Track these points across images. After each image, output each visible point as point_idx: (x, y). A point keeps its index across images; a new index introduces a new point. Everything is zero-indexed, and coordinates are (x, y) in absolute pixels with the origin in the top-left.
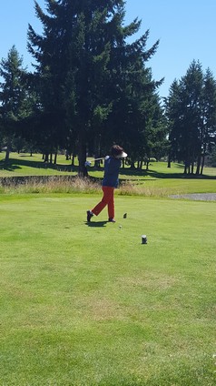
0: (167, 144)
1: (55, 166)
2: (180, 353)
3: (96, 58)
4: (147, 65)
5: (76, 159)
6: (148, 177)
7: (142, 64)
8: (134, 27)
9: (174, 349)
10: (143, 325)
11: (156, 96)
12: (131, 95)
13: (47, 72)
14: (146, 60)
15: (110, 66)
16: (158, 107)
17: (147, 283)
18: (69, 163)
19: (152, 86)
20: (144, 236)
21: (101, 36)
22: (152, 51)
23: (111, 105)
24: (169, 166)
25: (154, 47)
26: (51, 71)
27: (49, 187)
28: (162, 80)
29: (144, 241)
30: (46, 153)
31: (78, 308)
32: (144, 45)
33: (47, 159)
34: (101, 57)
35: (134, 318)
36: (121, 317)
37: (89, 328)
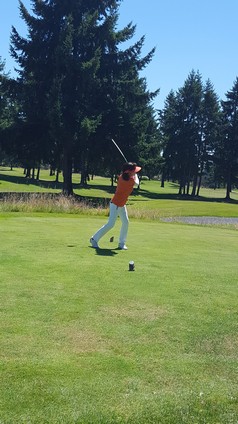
0: (161, 161)
1: (37, 182)
2: (165, 391)
3: (85, 65)
4: (141, 74)
5: (61, 175)
6: (140, 197)
7: (136, 73)
8: (128, 33)
9: (159, 385)
10: (126, 360)
11: (151, 108)
12: (123, 106)
13: (31, 78)
14: (140, 69)
15: (100, 74)
16: (152, 121)
17: (133, 314)
18: (53, 179)
19: (147, 97)
20: (132, 263)
21: (91, 40)
22: (147, 59)
23: (100, 117)
24: (163, 186)
25: (150, 55)
26: (35, 77)
27: (30, 205)
28: (158, 91)
29: (132, 267)
30: (27, 167)
31: (57, 339)
32: (139, 52)
33: (28, 174)
34: (90, 63)
35: (116, 351)
36: (102, 351)
37: (68, 362)
